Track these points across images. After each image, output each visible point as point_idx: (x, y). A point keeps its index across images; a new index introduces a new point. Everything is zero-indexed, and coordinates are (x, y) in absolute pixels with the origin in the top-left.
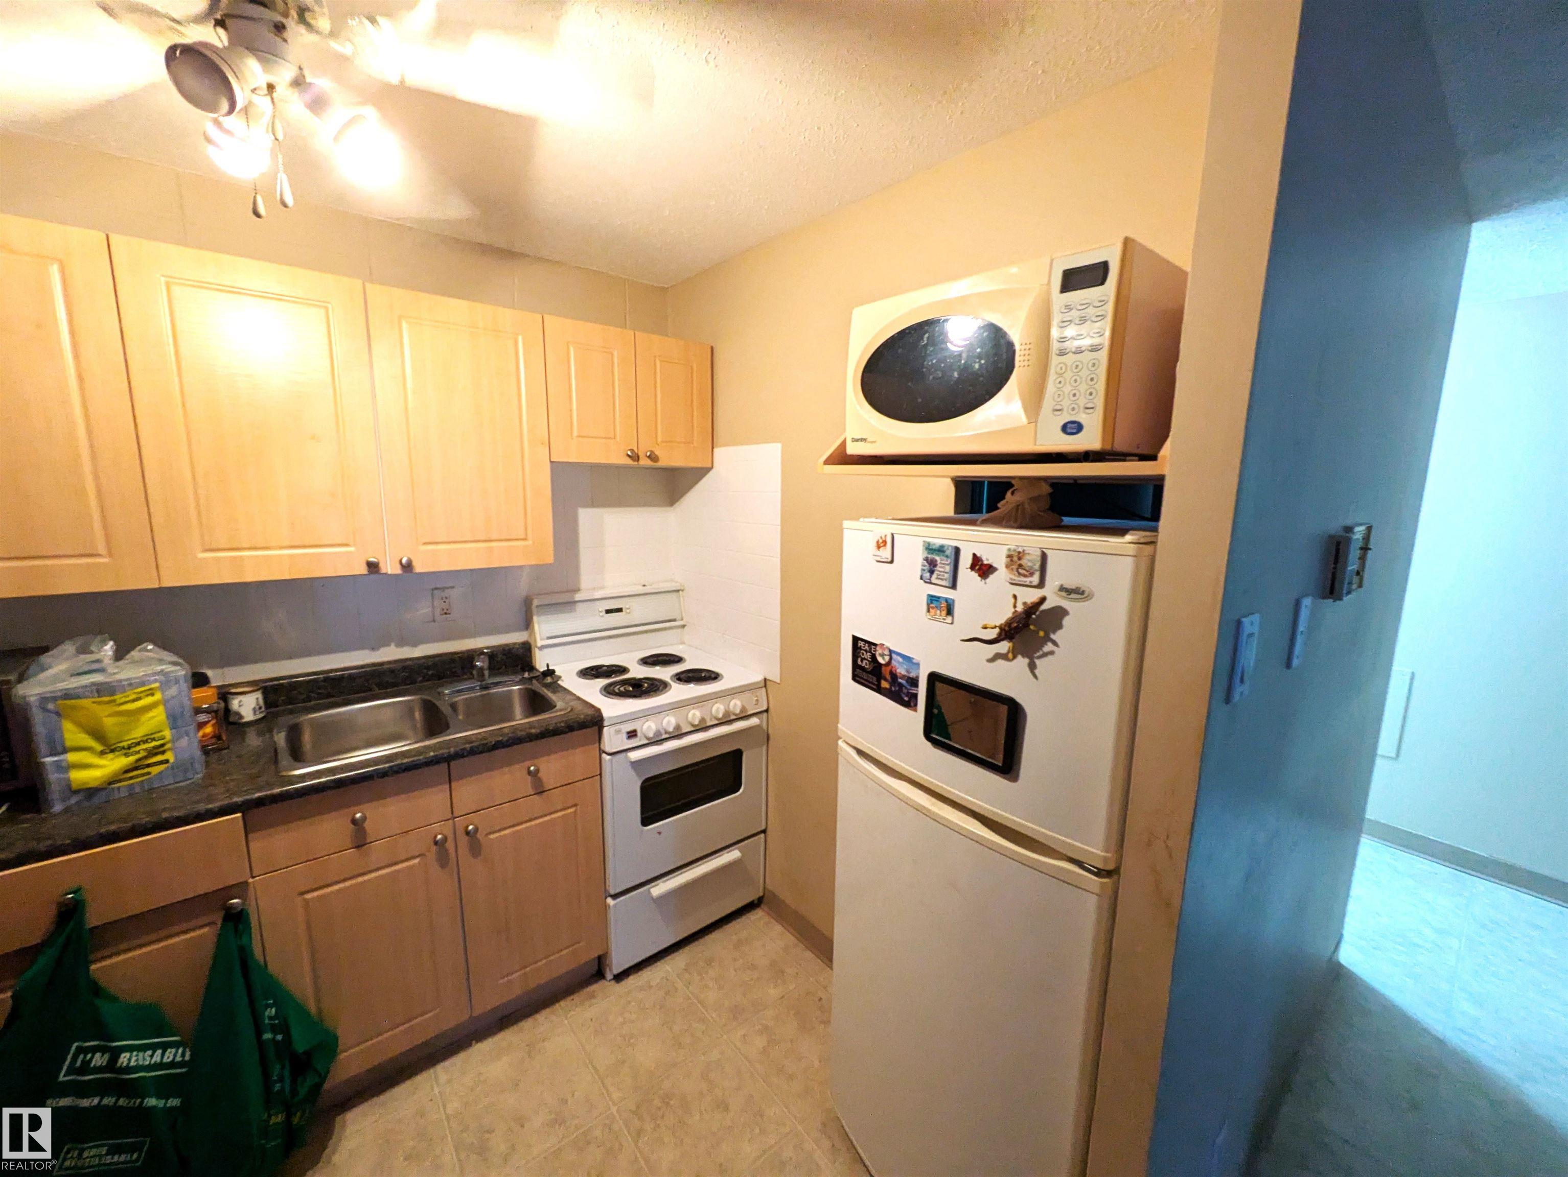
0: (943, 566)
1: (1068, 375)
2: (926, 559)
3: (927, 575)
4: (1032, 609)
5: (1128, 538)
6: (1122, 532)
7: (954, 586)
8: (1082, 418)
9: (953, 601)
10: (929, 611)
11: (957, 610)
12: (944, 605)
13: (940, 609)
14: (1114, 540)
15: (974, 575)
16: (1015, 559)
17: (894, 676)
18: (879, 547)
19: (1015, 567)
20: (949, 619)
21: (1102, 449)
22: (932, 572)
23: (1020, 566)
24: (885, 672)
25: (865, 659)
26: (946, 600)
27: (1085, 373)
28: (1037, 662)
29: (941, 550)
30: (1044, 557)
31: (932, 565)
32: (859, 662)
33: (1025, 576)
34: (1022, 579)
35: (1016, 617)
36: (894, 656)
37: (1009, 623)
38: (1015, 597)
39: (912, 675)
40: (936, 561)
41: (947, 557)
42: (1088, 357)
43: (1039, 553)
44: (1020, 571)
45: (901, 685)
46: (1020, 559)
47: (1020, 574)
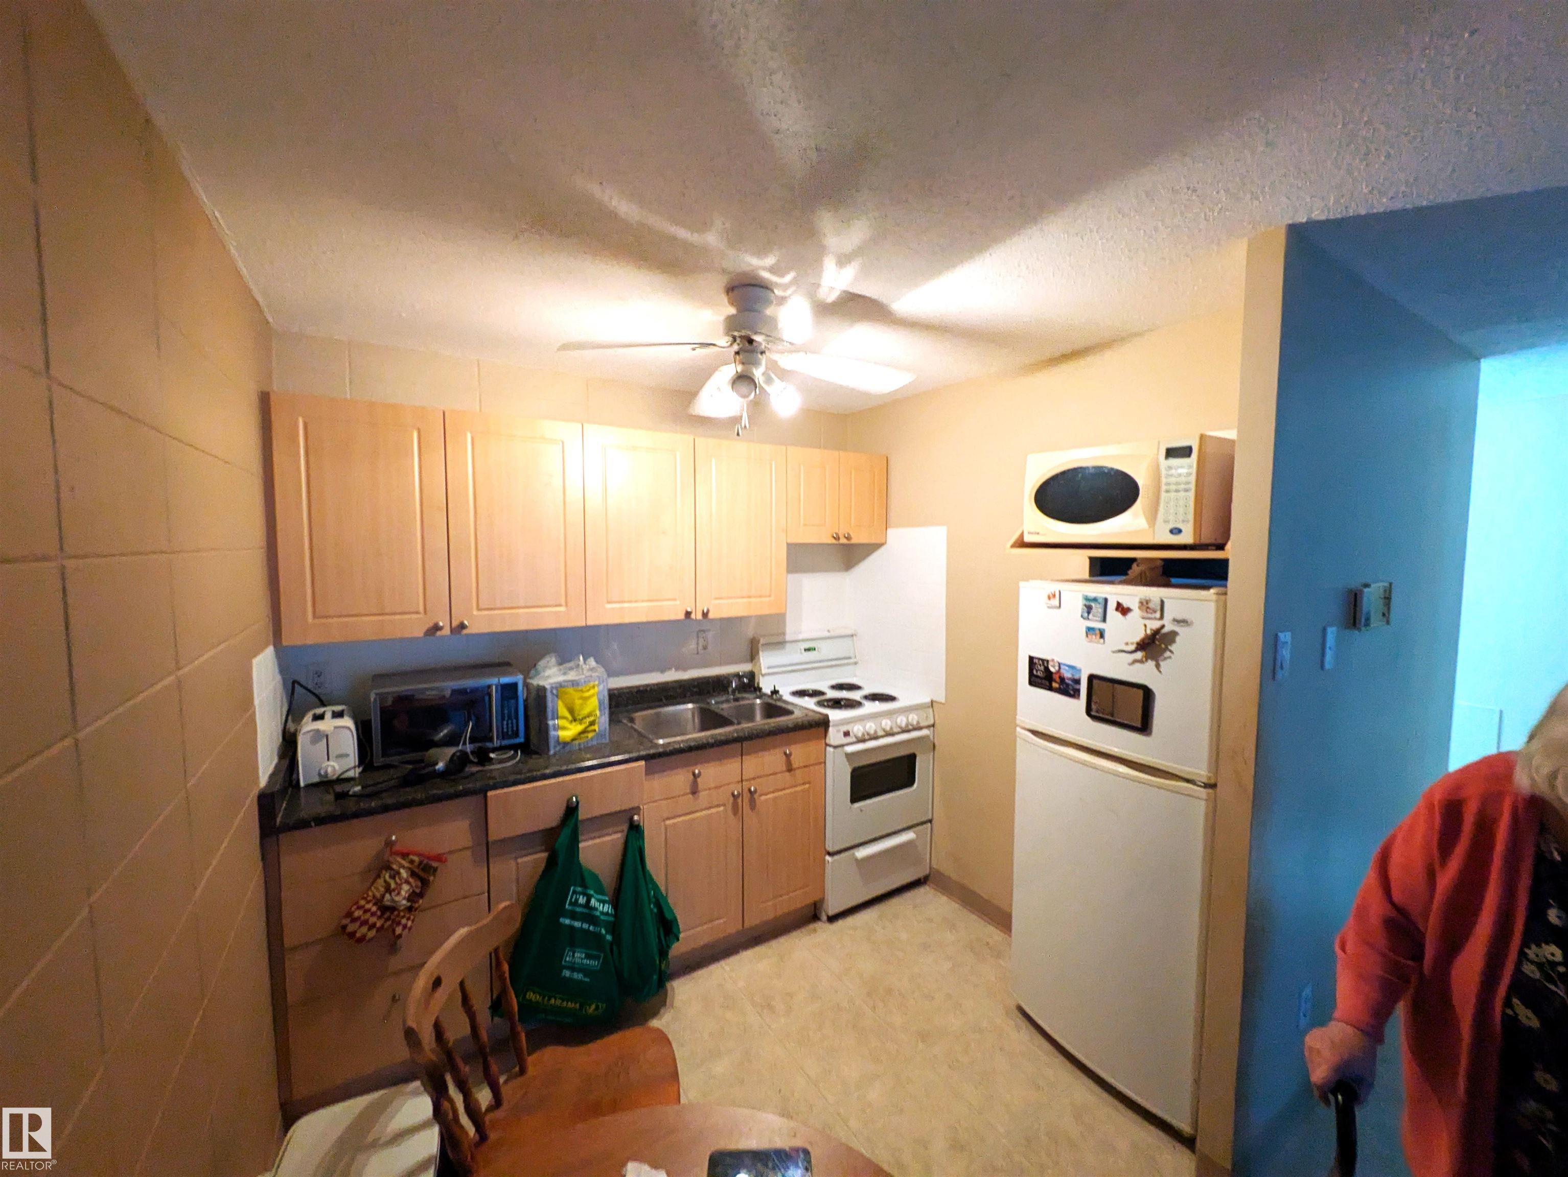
0: (1097, 609)
1: (1172, 503)
2: (1085, 605)
3: (1086, 615)
4: (1157, 632)
5: (1212, 591)
6: (1207, 588)
7: (1104, 620)
8: (1180, 526)
9: (1104, 630)
10: (1087, 636)
11: (1106, 635)
12: (1098, 632)
13: (1096, 635)
14: (1203, 593)
15: (1119, 615)
16: (1145, 603)
17: (1062, 680)
18: (1049, 598)
19: (1145, 608)
20: (1102, 640)
21: (1194, 543)
22: (1089, 613)
23: (1148, 608)
24: (1056, 677)
25: (1039, 670)
26: (1100, 630)
27: (1181, 503)
28: (1162, 663)
29: (1095, 600)
30: (1162, 602)
31: (1089, 609)
32: (1035, 672)
33: (1151, 613)
34: (1150, 615)
35: (1147, 637)
36: (1062, 667)
37: (1143, 640)
38: (1145, 626)
39: (1076, 677)
40: (1092, 606)
41: (1099, 603)
42: (1182, 494)
43: (1159, 602)
44: (1148, 610)
45: (1068, 685)
46: (1147, 603)
47: (1147, 612)
